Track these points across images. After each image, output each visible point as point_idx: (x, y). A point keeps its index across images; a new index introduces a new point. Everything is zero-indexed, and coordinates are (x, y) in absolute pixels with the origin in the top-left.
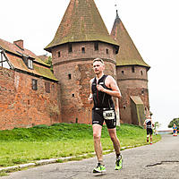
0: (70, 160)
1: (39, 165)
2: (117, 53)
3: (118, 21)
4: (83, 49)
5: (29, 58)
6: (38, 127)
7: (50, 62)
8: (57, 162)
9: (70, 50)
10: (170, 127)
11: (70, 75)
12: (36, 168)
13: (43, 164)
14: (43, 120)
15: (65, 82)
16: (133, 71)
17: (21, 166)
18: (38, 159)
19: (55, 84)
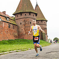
0: (21, 51)
2: (36, 16)
3: (37, 5)
5: (8, 17)
6: (10, 40)
7: (14, 19)
8: (16, 52)
9: (21, 15)
10: (54, 40)
11: (21, 23)
12: (10, 54)
13: (12, 52)
14: (12, 38)
15: (19, 25)
16: (42, 22)
17: (5, 53)
18: (10, 51)
19: (16, 26)
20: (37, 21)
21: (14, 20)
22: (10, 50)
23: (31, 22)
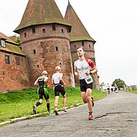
0: (37, 117)
1: (14, 122)
2: (70, 32)
3: (69, 7)
4: (44, 30)
5: (2, 39)
6: (12, 92)
7: (19, 41)
8: (27, 119)
9: (34, 31)
10: (113, 86)
11: (34, 51)
12: (12, 125)
13: (17, 121)
14: (15, 86)
15: (31, 56)
16: (83, 45)
18: (13, 118)
19: (24, 58)
20: (70, 42)
21: (18, 44)
22: (13, 115)
23: (57, 48)
